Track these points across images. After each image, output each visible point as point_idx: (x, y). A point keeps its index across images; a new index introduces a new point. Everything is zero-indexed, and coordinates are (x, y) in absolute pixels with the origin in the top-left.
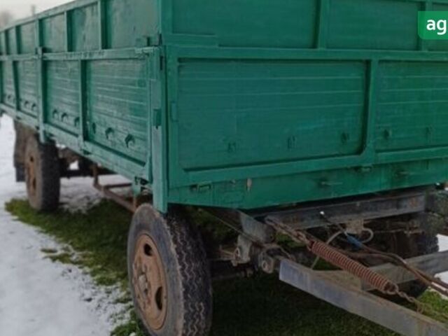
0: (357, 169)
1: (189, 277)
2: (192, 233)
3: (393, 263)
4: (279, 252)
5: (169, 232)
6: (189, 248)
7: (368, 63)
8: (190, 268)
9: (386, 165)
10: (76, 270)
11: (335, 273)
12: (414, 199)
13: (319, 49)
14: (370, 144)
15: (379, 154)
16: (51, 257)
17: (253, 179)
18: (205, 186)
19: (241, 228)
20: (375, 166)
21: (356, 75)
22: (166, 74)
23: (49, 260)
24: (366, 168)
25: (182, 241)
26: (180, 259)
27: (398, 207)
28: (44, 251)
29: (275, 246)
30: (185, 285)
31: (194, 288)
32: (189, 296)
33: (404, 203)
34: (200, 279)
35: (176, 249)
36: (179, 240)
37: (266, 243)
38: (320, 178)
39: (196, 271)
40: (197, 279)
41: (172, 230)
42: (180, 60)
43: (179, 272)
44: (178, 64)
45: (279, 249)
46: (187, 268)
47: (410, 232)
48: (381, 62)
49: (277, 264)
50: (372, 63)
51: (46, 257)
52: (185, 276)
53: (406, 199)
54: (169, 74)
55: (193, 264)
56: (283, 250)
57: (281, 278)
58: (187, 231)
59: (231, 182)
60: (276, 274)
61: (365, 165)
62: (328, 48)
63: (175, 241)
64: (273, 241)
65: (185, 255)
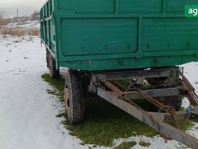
0: (135, 58)
1: (75, 95)
2: (78, 80)
5: (70, 79)
6: (76, 85)
7: (138, 18)
8: (75, 91)
10: (55, 96)
13: (116, 14)
14: (139, 49)
15: (145, 53)
16: (48, 92)
17: (92, 60)
20: (142, 57)
21: (133, 23)
23: (47, 93)
24: (138, 58)
25: (74, 82)
26: (72, 89)
27: (159, 75)
28: (47, 90)
29: (99, 84)
30: (73, 97)
31: (76, 98)
32: (74, 101)
34: (79, 96)
35: (72, 85)
36: (73, 82)
37: (96, 83)
38: (120, 61)
39: (77, 93)
40: (78, 95)
41: (71, 79)
42: (61, 19)
43: (71, 93)
44: (60, 20)
45: (100, 85)
46: (74, 92)
47: (166, 85)
48: (144, 18)
49: (97, 90)
50: (140, 18)
51: (47, 92)
52: (74, 95)
53: (162, 71)
54: (57, 23)
55: (77, 90)
58: (76, 80)
60: (97, 93)
61: (138, 57)
62: (119, 13)
63: (71, 83)
64: (99, 82)
65: (74, 87)
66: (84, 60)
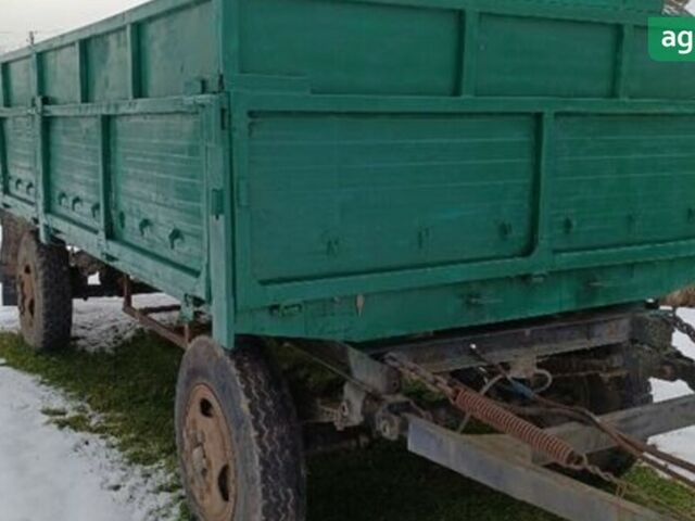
0: (525, 278)
1: (269, 449)
2: (274, 382)
3: (581, 421)
4: (407, 407)
5: (238, 378)
6: (269, 403)
7: (538, 117)
8: (271, 433)
9: (569, 272)
10: (96, 440)
11: (493, 437)
12: (613, 324)
13: (463, 97)
14: (544, 240)
15: (557, 257)
16: (57, 422)
17: (366, 296)
18: (293, 306)
19: (348, 371)
20: (551, 273)
21: (519, 136)
22: (230, 136)
23: (55, 426)
24: (536, 276)
25: (258, 394)
26: (255, 422)
27: (589, 336)
28: (46, 412)
29: (400, 398)
30: (262, 461)
31: (277, 464)
32: (270, 478)
33: (598, 330)
34: (287, 452)
35: (250, 406)
36: (254, 391)
37: (388, 393)
38: (468, 293)
39: (281, 439)
40: (283, 451)
41: (244, 376)
42: (251, 114)
43: (254, 441)
44: (249, 120)
45: (408, 403)
46: (266, 434)
47: (609, 375)
48: (557, 115)
49: (404, 426)
50: (546, 116)
51: (48, 423)
52: (264, 449)
53: (599, 323)
54: (236, 135)
55: (275, 429)
56: (412, 403)
57: (411, 447)
58: (267, 378)
59: (332, 300)
60: (402, 441)
61: (537, 273)
62: (476, 95)
63: (248, 394)
64: (398, 391)
65: (263, 414)
66: (336, 299)
